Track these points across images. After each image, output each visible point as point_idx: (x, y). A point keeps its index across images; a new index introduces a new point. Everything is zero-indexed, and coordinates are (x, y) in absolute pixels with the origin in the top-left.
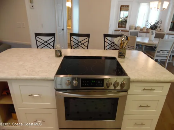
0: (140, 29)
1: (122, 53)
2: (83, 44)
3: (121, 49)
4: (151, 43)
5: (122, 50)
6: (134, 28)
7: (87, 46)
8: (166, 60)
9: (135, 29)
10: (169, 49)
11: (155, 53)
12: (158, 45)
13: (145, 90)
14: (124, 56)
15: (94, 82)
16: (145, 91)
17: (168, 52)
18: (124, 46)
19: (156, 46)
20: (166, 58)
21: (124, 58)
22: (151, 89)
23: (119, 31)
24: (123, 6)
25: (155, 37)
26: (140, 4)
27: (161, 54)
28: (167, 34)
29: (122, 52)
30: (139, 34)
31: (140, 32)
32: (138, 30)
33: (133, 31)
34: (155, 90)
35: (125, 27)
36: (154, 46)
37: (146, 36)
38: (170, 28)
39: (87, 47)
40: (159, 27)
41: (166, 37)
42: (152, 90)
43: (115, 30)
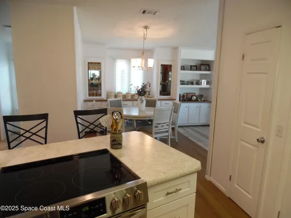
0: (122, 95)
1: (117, 141)
2: (34, 134)
3: (113, 134)
4: (143, 115)
5: (115, 136)
6: (113, 94)
7: (44, 137)
8: (168, 136)
9: (116, 96)
10: (169, 121)
11: (152, 128)
12: (154, 117)
13: (168, 194)
14: (121, 145)
15: (88, 208)
16: (169, 196)
17: (167, 125)
18: (119, 129)
19: (151, 119)
20: (167, 134)
21: (121, 148)
22: (175, 190)
23: (92, 101)
24: (91, 63)
25: (146, 106)
26: (115, 61)
27: (159, 129)
28: (159, 100)
29: (117, 139)
30: (123, 103)
31: (123, 100)
32: (120, 98)
33: (113, 99)
34: (180, 190)
35: (100, 95)
36: (149, 119)
37: (133, 106)
38: (160, 92)
39: (46, 139)
40: (149, 92)
41: (158, 103)
42: (177, 190)
43: (85, 101)
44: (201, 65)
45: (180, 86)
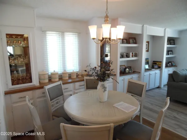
0: (57, 76)
9: (50, 78)
44: (130, 38)
45: (120, 60)
